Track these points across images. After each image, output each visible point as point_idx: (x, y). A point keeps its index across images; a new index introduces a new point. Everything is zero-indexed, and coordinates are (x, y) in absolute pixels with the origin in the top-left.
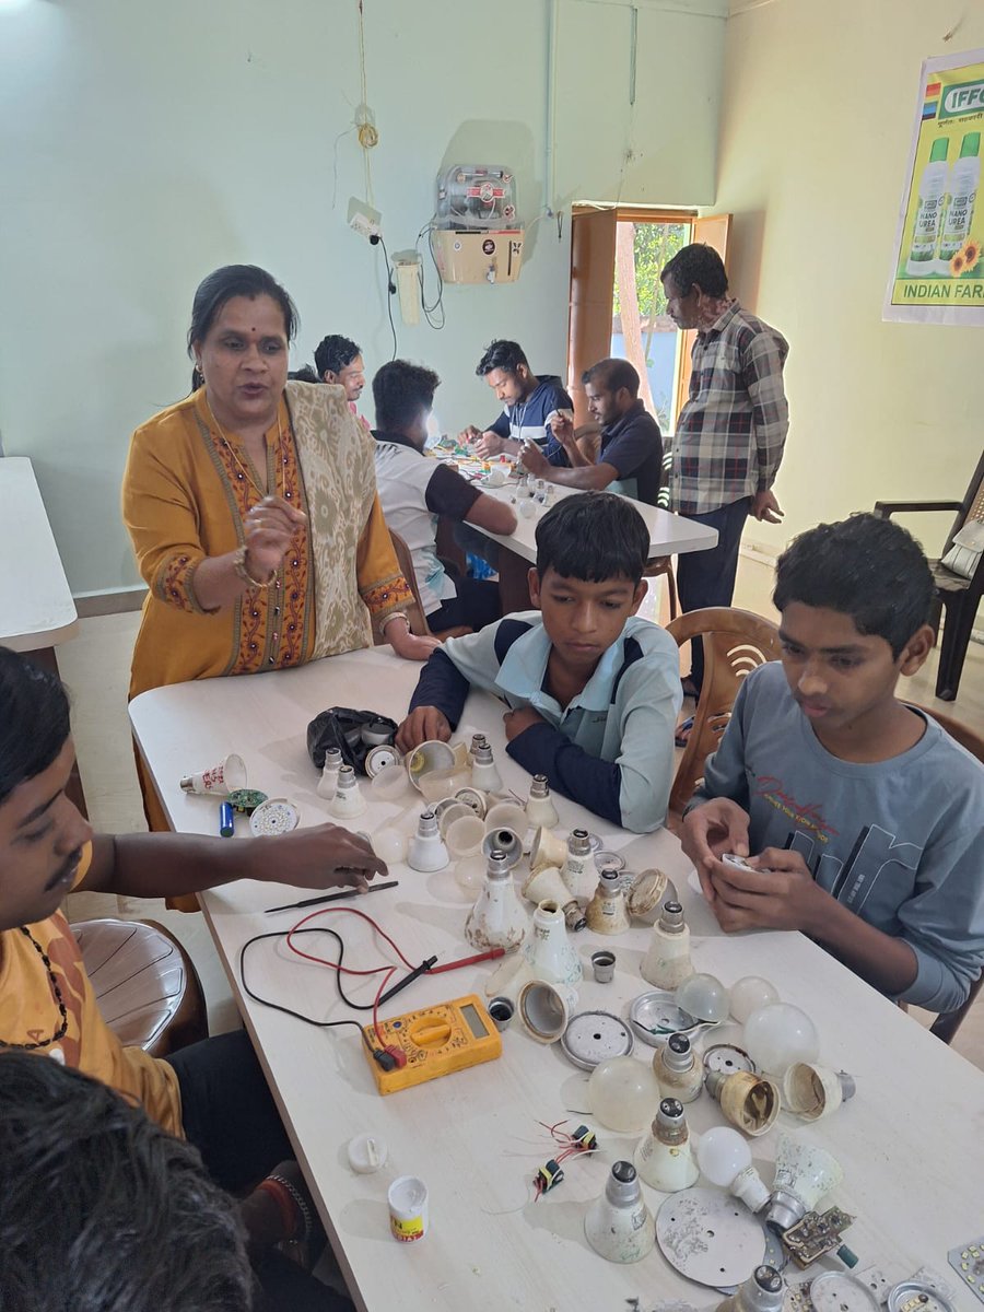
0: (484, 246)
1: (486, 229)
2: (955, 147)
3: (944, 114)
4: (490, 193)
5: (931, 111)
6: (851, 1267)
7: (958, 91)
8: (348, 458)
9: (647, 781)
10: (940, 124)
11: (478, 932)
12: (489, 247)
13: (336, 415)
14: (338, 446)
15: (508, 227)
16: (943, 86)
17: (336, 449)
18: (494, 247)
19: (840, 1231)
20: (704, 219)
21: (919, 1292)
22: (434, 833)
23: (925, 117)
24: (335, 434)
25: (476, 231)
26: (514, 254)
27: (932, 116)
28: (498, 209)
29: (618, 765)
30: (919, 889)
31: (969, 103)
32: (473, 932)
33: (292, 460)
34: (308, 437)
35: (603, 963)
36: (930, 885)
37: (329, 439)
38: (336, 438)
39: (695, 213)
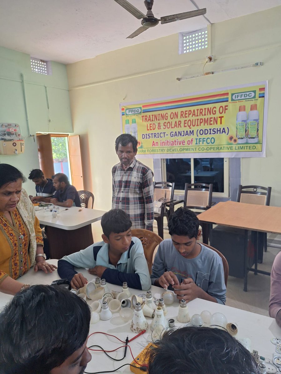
0: (13, 144)
1: (13, 140)
2: (130, 121)
3: (126, 114)
4: (13, 130)
5: (123, 114)
6: (264, 360)
7: (129, 110)
8: (30, 209)
9: (146, 275)
10: (126, 117)
11: (137, 328)
12: (14, 144)
13: (25, 197)
14: (28, 206)
15: (19, 139)
16: (125, 109)
17: (27, 207)
18: (16, 144)
19: (258, 354)
20: (71, 136)
21: (277, 358)
22: (107, 307)
23: (123, 115)
24: (26, 203)
25: (10, 140)
26: (22, 146)
27: (124, 115)
28: (16, 134)
29: (137, 274)
30: (210, 283)
31: (132, 112)
32: (136, 329)
33: (18, 214)
34: (20, 206)
35: (171, 322)
36: (212, 282)
37: (25, 205)
38: (27, 204)
39: (68, 135)
